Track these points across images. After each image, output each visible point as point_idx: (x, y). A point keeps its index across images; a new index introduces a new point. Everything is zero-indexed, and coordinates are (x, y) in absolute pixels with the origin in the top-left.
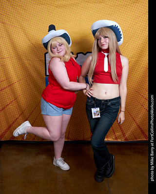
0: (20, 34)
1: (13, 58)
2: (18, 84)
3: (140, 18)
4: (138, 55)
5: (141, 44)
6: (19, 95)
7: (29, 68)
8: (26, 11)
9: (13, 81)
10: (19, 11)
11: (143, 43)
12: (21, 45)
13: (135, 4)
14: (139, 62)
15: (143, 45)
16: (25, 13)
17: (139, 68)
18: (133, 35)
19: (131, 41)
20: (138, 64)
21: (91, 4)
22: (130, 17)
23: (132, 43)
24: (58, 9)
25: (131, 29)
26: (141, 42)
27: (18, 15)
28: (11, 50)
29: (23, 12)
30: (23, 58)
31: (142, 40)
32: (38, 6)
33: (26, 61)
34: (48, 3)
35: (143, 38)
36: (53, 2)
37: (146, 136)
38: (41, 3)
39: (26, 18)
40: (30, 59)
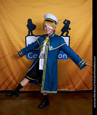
0: (10, 24)
1: (6, 40)
2: (9, 56)
3: (85, 14)
4: (83, 37)
5: (85, 31)
6: (10, 62)
7: (16, 46)
8: (13, 10)
9: (6, 54)
10: (9, 10)
11: (87, 30)
12: (10, 31)
13: (82, 5)
14: (84, 42)
15: (86, 31)
17: (83, 46)
18: (80, 25)
19: (79, 29)
20: (83, 43)
21: (54, 6)
22: (78, 13)
23: (79, 30)
24: (33, 9)
25: (79, 21)
26: (85, 30)
27: (8, 13)
28: (4, 34)
30: (12, 40)
31: (86, 28)
32: (21, 7)
33: (14, 42)
34: (27, 5)
35: (86, 27)
36: (30, 4)
37: (88, 88)
38: (23, 5)
39: (13, 14)
40: (16, 40)
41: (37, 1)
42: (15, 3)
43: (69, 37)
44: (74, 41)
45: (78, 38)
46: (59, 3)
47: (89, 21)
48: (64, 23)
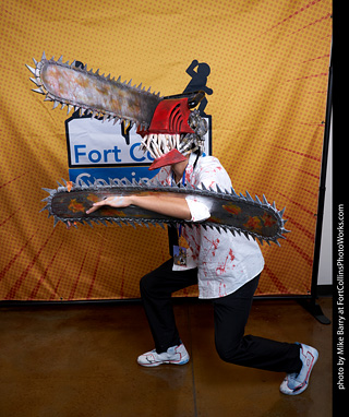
0: (13, 81)
1: (3, 133)
2: (15, 186)
3: (256, 43)
4: (255, 118)
5: (259, 96)
6: (18, 207)
7: (34, 153)
8: (22, 34)
9: (4, 179)
10: (9, 34)
11: (265, 94)
12: (16, 104)
13: (243, 13)
14: (258, 132)
15: (263, 98)
16: (22, 38)
18: (243, 77)
19: (239, 90)
21: (154, 17)
22: (234, 40)
23: (242, 95)
24: (87, 28)
25: (238, 66)
26: (261, 92)
27: (7, 43)
29: (17, 37)
30: (22, 132)
31: (262, 88)
32: (47, 24)
33: (29, 138)
34: (67, 16)
35: (264, 84)
36: (77, 15)
37: (280, 286)
38: (53, 16)
39: (24, 49)
40: (35, 132)
41: (98, 3)
42: (27, 12)
43: (210, 117)
44: (225, 131)
45: (237, 121)
46: (170, 8)
47: (271, 62)
48: (190, 71)
